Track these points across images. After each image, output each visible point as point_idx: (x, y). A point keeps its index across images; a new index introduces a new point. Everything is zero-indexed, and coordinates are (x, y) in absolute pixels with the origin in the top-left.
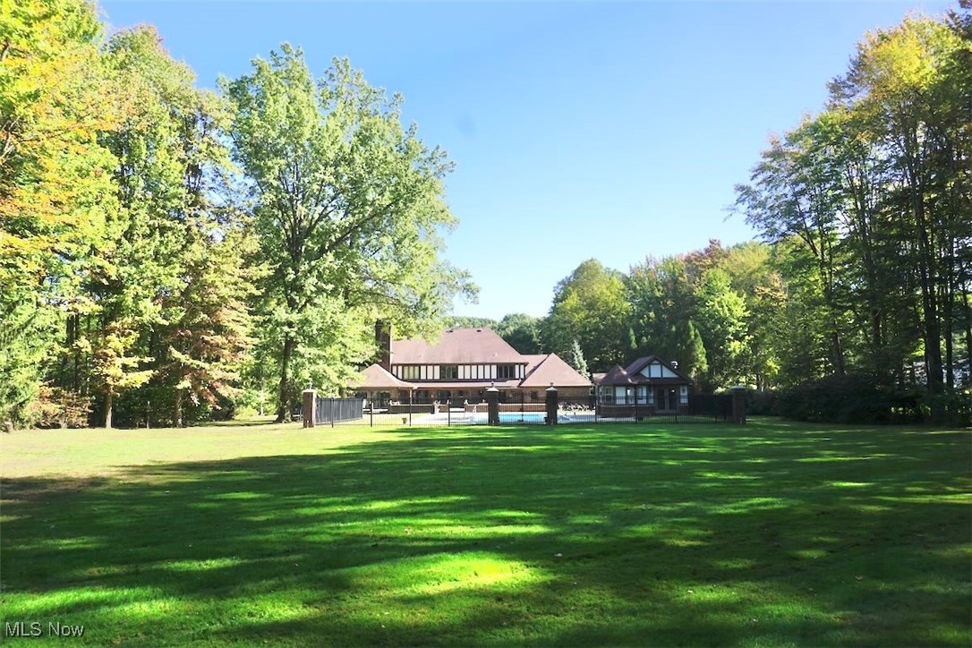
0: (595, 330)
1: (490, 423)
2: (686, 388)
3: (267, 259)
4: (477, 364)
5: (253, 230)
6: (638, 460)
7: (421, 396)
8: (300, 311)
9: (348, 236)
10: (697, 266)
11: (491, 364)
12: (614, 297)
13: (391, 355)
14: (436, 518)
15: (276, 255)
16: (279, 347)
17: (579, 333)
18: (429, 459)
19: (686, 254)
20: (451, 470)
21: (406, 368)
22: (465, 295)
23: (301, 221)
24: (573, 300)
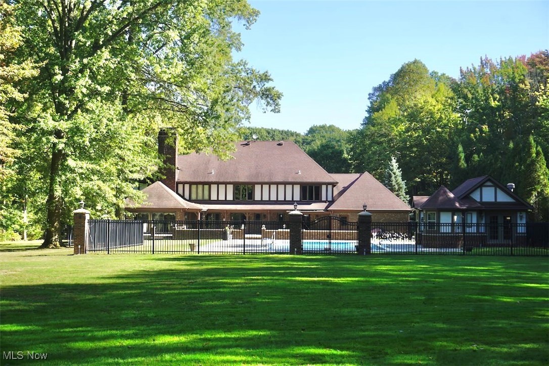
0: (416, 146)
1: (291, 252)
2: (524, 215)
3: (31, 55)
4: (277, 184)
5: (13, 20)
6: (466, 296)
7: (212, 218)
8: (70, 117)
9: (127, 29)
10: (542, 71)
11: (293, 184)
12: (440, 106)
13: (177, 172)
14: (231, 354)
15: (41, 51)
16: (45, 160)
17: (399, 149)
18: (221, 290)
19: (528, 56)
20: (248, 302)
21: (194, 187)
22: (263, 102)
23: (70, 10)
24: (392, 110)
